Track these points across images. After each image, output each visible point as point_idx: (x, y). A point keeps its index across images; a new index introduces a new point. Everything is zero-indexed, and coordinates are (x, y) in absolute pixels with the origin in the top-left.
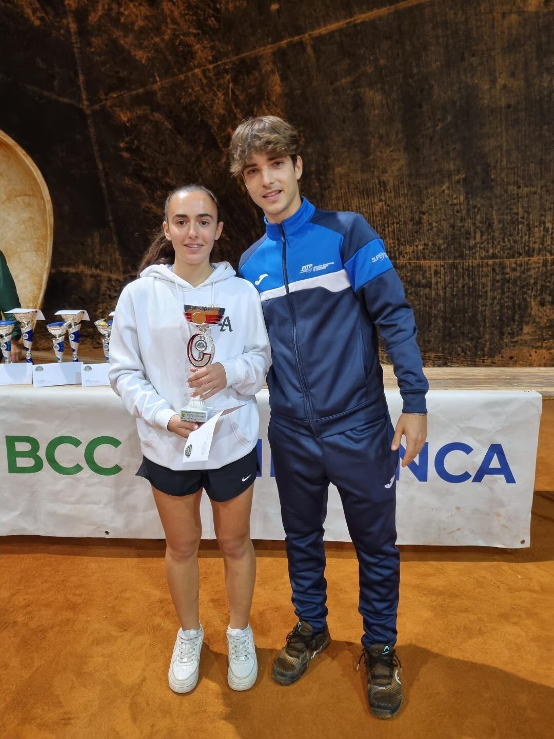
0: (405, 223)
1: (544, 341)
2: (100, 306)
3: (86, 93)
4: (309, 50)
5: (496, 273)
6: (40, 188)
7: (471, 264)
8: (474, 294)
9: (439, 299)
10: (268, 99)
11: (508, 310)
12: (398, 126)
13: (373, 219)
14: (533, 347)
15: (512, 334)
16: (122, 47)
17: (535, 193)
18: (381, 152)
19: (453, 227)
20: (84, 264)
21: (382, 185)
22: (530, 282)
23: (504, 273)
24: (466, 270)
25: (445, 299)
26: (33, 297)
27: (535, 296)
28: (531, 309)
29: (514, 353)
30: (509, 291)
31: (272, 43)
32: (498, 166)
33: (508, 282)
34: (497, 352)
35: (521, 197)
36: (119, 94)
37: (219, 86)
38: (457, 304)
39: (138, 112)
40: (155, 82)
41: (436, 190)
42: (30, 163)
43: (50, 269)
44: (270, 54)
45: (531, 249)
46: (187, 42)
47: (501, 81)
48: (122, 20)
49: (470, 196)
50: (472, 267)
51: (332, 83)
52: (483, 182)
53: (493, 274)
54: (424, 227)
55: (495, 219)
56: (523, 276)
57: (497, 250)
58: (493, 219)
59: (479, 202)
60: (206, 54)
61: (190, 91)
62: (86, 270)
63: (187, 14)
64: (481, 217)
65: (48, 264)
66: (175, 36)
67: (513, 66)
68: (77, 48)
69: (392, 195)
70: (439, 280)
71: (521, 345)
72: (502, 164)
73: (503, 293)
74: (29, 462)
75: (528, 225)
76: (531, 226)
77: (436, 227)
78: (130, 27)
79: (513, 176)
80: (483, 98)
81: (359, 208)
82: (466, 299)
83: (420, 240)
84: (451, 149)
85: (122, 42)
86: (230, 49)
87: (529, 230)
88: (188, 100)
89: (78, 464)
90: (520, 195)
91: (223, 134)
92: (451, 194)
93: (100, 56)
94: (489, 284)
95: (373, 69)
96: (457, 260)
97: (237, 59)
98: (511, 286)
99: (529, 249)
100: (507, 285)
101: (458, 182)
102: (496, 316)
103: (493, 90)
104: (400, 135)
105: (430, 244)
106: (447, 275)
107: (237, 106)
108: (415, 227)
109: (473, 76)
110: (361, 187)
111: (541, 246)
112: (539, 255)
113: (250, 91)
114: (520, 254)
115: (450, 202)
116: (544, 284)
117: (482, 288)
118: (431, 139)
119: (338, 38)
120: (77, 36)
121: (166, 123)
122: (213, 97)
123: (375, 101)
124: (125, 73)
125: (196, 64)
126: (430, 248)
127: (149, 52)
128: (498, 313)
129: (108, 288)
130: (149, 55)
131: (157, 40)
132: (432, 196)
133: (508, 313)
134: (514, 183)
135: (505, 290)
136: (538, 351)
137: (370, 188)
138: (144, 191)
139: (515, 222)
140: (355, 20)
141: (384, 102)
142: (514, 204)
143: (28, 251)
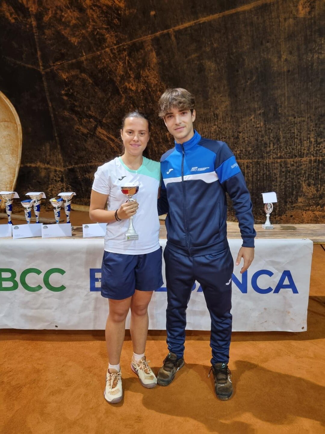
0: (229, 138)
1: (311, 206)
2: (50, 186)
3: (42, 62)
4: (173, 38)
5: (282, 167)
6: (14, 117)
7: (267, 162)
8: (270, 179)
9: (249, 182)
10: (149, 66)
11: (289, 188)
12: (225, 82)
13: (211, 136)
14: (304, 210)
15: (292, 203)
16: (63, 35)
17: (304, 121)
18: (215, 97)
19: (257, 140)
20: (41, 162)
21: (215, 115)
22: (302, 172)
23: (286, 167)
24: (265, 165)
25: (253, 182)
26: (10, 181)
27: (305, 181)
28: (303, 188)
29: (293, 213)
30: (290, 178)
31: (152, 34)
32: (283, 105)
33: (289, 172)
34: (283, 213)
35: (296, 124)
36: (61, 62)
37: (120, 58)
38: (260, 185)
39: (73, 73)
40: (82, 56)
41: (247, 119)
42: (8, 103)
43: (20, 165)
44: (150, 40)
45: (302, 154)
46: (101, 33)
47: (284, 57)
48: (63, 20)
49: (266, 123)
50: (268, 163)
51: (186, 57)
52: (274, 114)
53: (280, 168)
54: (240, 140)
55: (281, 135)
56: (298, 169)
57: (282, 154)
58: (280, 136)
59: (272, 126)
60: (112, 40)
61: (103, 61)
62: (41, 165)
63: (101, 17)
64: (273, 135)
65: (19, 162)
66: (95, 29)
67: (291, 48)
68: (37, 36)
69: (222, 121)
70: (249, 171)
71: (297, 209)
72: (285, 104)
73: (286, 179)
74: (10, 284)
75: (300, 139)
76: (302, 140)
77: (247, 140)
78: (67, 24)
79: (291, 112)
80: (273, 67)
81: (203, 129)
82: (265, 182)
83: (238, 148)
84: (255, 95)
85: (63, 32)
86: (127, 37)
87: (301, 142)
88: (102, 66)
89: (39, 285)
90: (295, 122)
91: (122, 86)
92: (255, 122)
93: (50, 40)
94: (278, 174)
95: (210, 49)
96: (259, 159)
97: (131, 43)
98: (291, 175)
99: (301, 153)
100: (288, 174)
101: (260, 114)
102: (283, 192)
103: (280, 62)
104: (226, 88)
105: (244, 150)
106: (253, 168)
107: (130, 70)
108: (235, 140)
109: (268, 53)
110: (204, 117)
111: (308, 152)
112: (307, 157)
113: (138, 61)
114: (296, 156)
115: (255, 126)
116: (310, 173)
117: (274, 176)
118: (244, 90)
119: (189, 32)
120: (37, 29)
121: (89, 79)
122: (117, 65)
123: (211, 68)
124: (65, 50)
125: (107, 45)
126: (243, 152)
127: (79, 38)
128: (283, 190)
129: (54, 175)
130: (79, 40)
131: (84, 31)
132: (244, 123)
133: (289, 190)
134: (292, 115)
135: (288, 177)
136: (307, 213)
137: (208, 117)
138: (76, 119)
139: (293, 138)
140: (199, 21)
141: (217, 68)
142: (292, 128)
143: (7, 154)
